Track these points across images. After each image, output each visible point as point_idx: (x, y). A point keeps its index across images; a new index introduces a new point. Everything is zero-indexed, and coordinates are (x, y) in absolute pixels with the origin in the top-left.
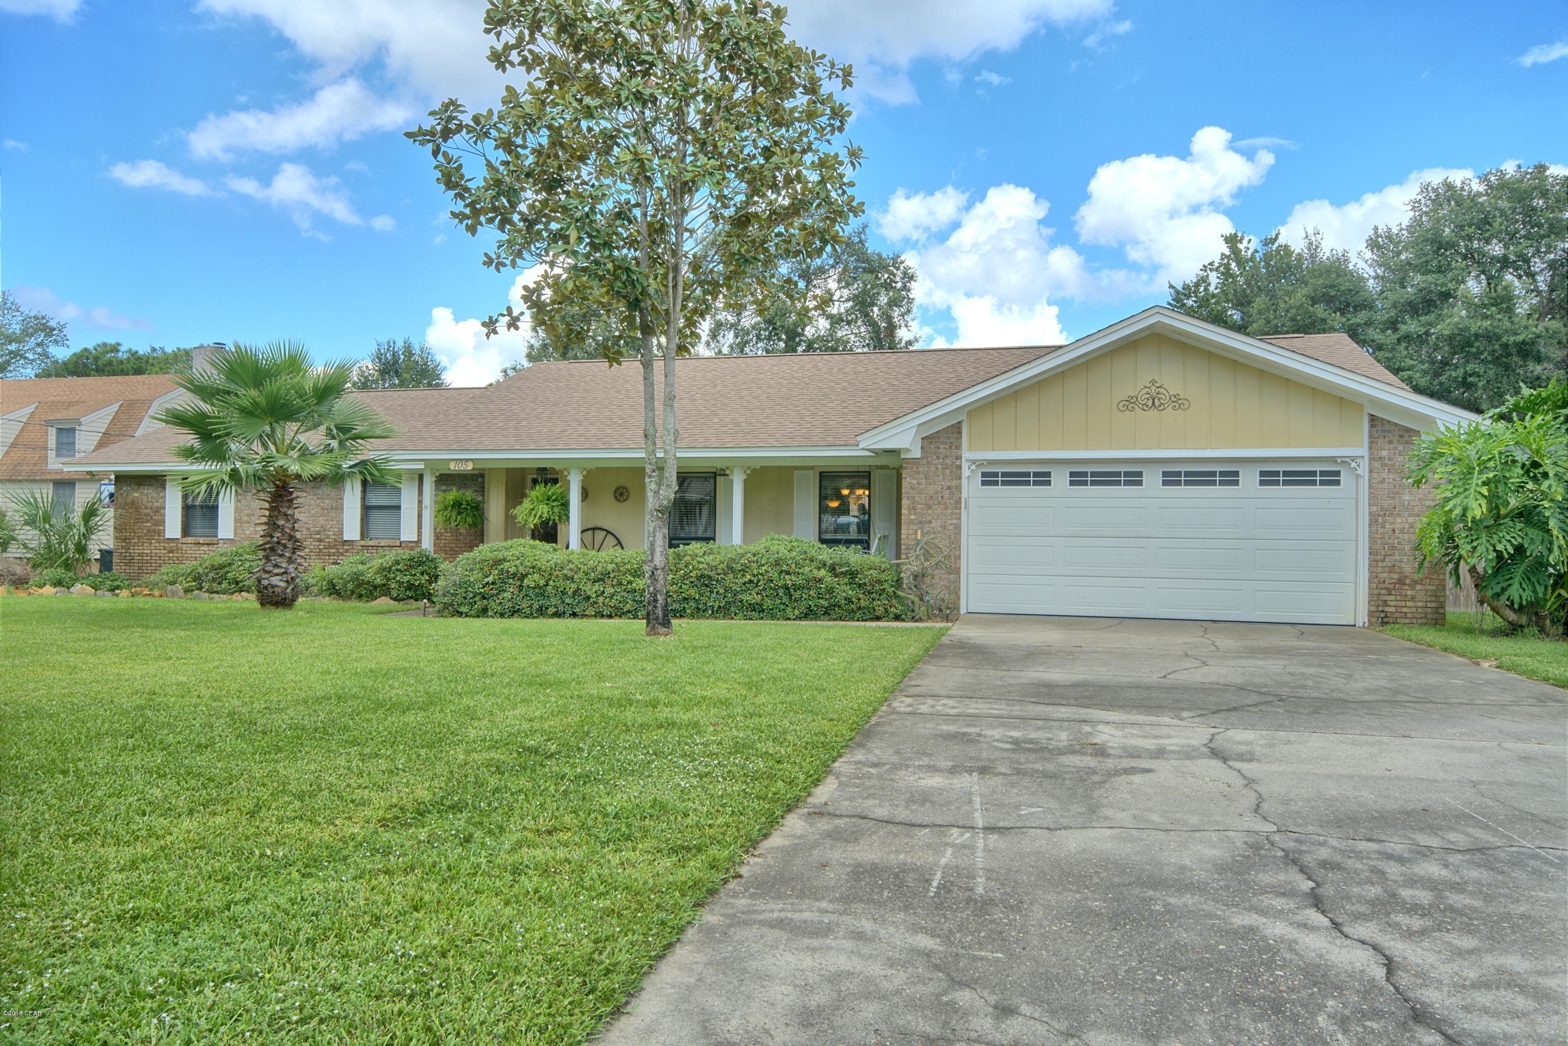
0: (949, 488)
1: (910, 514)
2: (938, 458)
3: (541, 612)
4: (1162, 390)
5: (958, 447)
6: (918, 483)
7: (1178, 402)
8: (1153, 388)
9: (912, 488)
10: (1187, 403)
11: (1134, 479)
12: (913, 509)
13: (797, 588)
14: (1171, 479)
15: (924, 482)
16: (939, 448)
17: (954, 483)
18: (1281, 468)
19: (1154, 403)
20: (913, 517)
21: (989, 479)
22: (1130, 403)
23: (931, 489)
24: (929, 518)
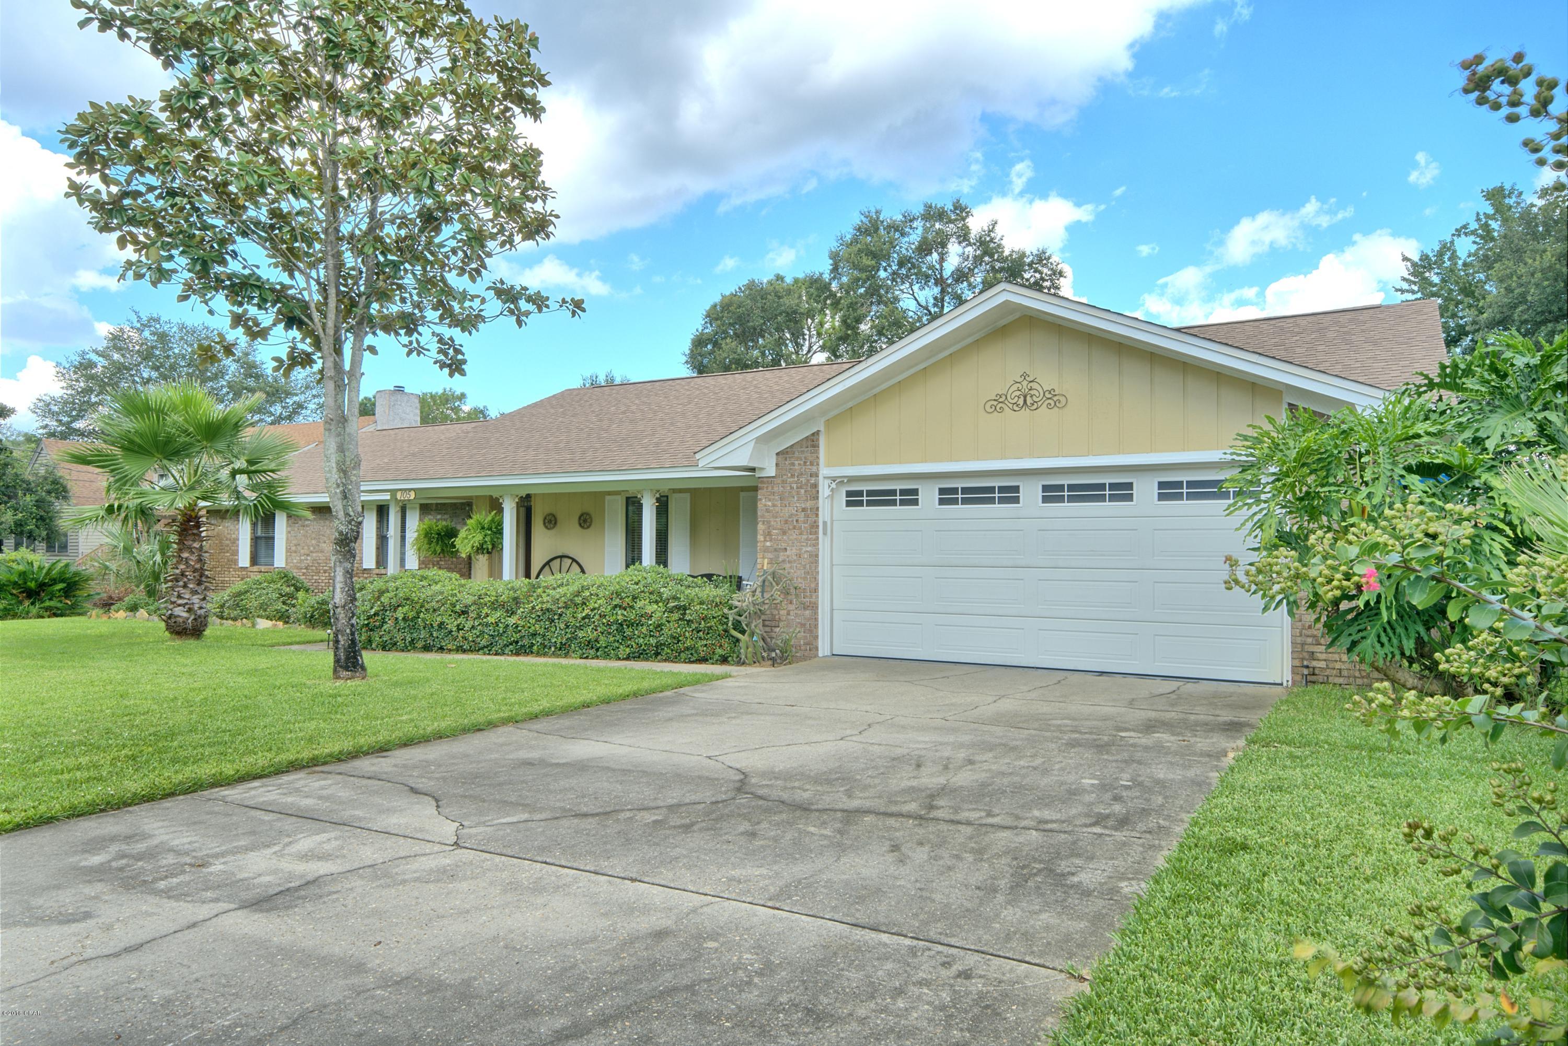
0: (804, 510)
1: (765, 541)
2: (793, 476)
3: (411, 646)
4: (1034, 385)
5: (815, 462)
6: (774, 506)
7: (1054, 399)
8: (1025, 383)
9: (768, 511)
10: (1063, 399)
11: (1010, 495)
12: (768, 534)
13: (631, 624)
14: (1052, 494)
15: (778, 503)
16: (793, 464)
17: (809, 504)
18: (1184, 477)
19: (1026, 402)
20: (768, 544)
21: (854, 499)
22: (998, 403)
23: (787, 512)
24: (784, 545)
